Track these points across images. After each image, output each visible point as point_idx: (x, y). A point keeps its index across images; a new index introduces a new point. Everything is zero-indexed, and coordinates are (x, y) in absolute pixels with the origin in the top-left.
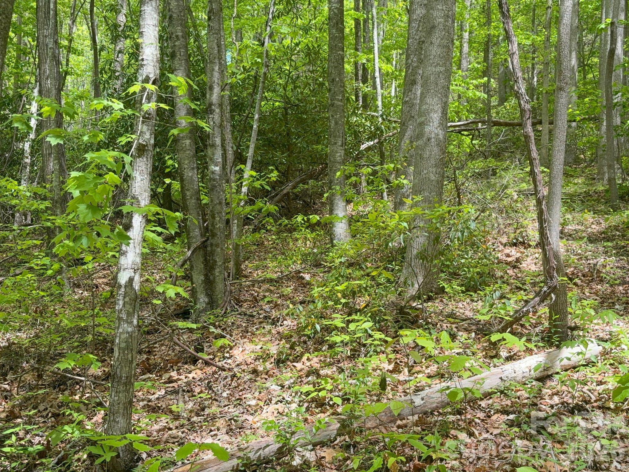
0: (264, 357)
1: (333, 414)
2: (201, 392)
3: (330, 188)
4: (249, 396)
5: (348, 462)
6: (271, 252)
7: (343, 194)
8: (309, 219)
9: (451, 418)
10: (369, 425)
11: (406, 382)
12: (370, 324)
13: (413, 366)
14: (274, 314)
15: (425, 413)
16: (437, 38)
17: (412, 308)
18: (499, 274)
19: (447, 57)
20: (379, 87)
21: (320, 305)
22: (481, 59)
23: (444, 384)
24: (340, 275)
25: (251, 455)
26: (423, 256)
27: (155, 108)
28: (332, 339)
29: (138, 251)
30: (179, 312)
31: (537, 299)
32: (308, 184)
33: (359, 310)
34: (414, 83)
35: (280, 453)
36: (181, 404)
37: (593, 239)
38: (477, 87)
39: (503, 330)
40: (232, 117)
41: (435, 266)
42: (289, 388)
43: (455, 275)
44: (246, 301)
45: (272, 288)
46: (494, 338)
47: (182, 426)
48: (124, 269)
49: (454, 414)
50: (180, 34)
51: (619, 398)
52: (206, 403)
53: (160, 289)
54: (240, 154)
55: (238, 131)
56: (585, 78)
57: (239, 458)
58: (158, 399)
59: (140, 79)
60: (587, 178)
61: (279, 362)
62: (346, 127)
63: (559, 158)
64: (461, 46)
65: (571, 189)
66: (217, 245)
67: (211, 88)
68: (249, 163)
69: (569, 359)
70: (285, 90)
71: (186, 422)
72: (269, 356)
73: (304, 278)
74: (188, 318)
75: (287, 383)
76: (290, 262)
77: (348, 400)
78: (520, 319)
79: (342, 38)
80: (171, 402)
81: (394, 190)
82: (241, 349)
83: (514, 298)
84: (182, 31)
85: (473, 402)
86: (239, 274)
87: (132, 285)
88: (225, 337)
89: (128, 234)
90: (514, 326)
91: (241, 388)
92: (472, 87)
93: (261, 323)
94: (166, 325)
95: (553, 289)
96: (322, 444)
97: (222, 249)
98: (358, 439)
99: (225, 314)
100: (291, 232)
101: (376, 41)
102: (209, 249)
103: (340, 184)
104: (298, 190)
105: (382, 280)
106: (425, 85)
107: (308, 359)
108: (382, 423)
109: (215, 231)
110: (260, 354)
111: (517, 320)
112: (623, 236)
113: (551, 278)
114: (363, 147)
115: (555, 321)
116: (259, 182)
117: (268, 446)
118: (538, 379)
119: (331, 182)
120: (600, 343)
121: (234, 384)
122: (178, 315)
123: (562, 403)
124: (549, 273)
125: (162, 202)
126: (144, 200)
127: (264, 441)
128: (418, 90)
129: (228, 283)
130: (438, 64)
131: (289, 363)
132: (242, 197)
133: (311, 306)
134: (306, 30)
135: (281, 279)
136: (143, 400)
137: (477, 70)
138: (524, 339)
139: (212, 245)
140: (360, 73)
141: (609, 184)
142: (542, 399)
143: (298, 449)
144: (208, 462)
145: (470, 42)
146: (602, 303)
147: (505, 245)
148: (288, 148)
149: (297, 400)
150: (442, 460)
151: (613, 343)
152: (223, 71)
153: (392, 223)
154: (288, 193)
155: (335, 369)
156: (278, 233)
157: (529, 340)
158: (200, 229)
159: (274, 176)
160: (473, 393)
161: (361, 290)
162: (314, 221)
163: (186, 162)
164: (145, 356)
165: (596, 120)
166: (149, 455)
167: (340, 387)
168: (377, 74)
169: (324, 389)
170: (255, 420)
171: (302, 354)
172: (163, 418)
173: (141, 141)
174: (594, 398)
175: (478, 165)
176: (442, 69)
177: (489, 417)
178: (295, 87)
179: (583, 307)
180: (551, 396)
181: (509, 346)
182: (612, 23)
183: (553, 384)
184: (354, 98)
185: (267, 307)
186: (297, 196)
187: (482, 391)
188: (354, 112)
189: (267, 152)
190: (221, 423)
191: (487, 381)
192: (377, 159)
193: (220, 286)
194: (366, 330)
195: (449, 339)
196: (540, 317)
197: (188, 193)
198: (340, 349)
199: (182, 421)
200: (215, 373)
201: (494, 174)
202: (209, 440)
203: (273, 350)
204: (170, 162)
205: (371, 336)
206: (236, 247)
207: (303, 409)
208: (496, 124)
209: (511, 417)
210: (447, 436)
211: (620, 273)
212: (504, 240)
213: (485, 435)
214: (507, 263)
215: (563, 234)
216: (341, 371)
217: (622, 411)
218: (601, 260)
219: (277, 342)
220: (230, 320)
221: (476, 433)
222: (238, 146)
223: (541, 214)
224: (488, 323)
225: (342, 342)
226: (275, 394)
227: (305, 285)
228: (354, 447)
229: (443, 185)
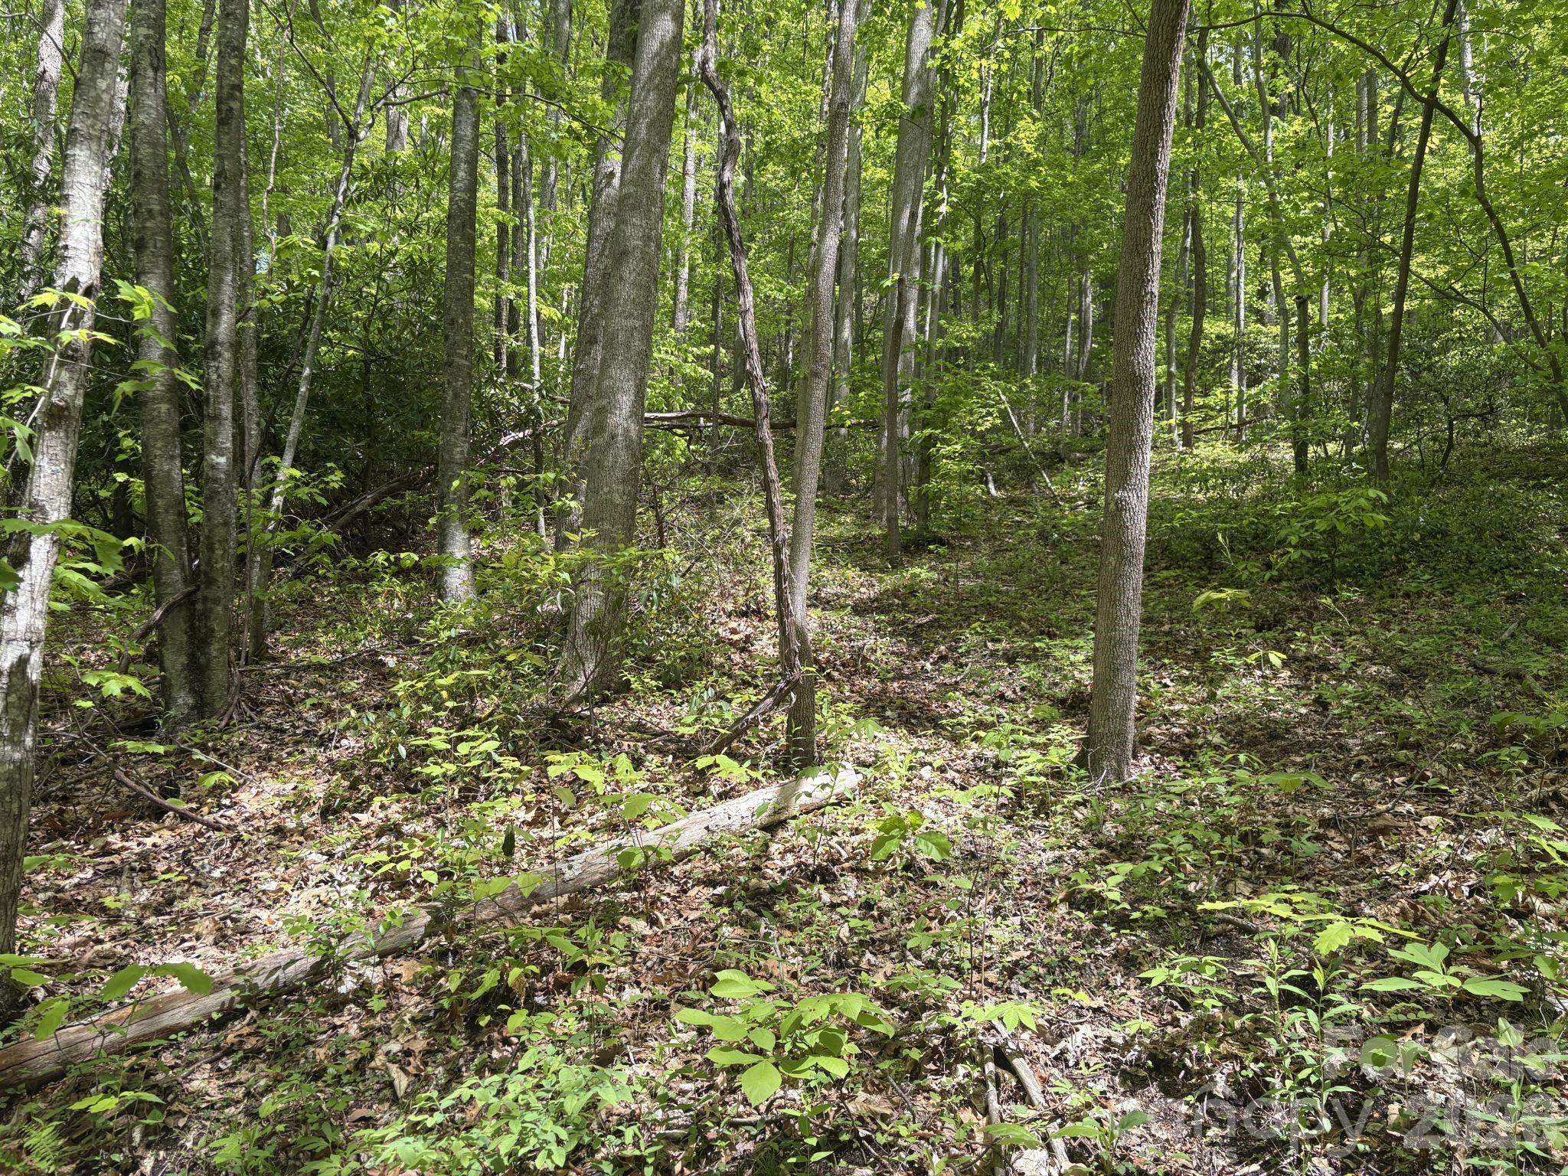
0: (300, 803)
1: (421, 900)
2: (169, 870)
3: (441, 508)
4: (265, 874)
5: (442, 981)
6: (326, 617)
7: (463, 518)
8: (398, 559)
9: (624, 896)
10: (483, 915)
11: (554, 839)
12: (497, 744)
13: (567, 814)
14: (324, 726)
15: (582, 891)
16: (630, 271)
17: (573, 715)
18: (718, 660)
19: (646, 305)
20: (536, 342)
21: (407, 712)
22: (708, 315)
23: (616, 842)
24: (447, 660)
25: (260, 981)
26: (595, 629)
27: (85, 339)
28: (426, 770)
29: (39, 606)
30: (131, 723)
31: (770, 700)
32: (403, 497)
33: (479, 721)
34: (593, 341)
35: (317, 972)
36: (125, 896)
37: (860, 609)
38: (699, 359)
39: (716, 751)
40: (262, 370)
41: (616, 646)
42: (343, 857)
43: (647, 661)
44: (270, 703)
45: (322, 680)
46: (702, 763)
47: (125, 935)
48: (9, 641)
49: (629, 891)
50: (156, 208)
51: (881, 855)
52: (178, 890)
53: (92, 680)
54: (275, 435)
55: (273, 395)
56: (863, 360)
57: (234, 987)
58: (78, 886)
59: (59, 282)
60: (858, 515)
61: (329, 812)
62: (476, 403)
63: (811, 482)
64: (676, 291)
65: (834, 531)
66: (217, 601)
67: (216, 314)
68: (289, 456)
69: (809, 795)
70: (366, 328)
71: (132, 927)
72: (308, 802)
73: (384, 664)
74: (152, 735)
75: (339, 850)
76: (360, 635)
77: (450, 875)
78: (744, 731)
79: (472, 252)
80: (104, 892)
81: (557, 518)
82: (254, 791)
83: (738, 699)
84: (161, 203)
85: (661, 870)
86: (261, 653)
87: (24, 672)
88: (223, 769)
89: (20, 574)
90: (734, 744)
91: (249, 860)
92: (690, 358)
93: (297, 743)
94: (103, 747)
95: (794, 685)
96: (398, 953)
97: (226, 608)
98: (461, 940)
99: (228, 729)
100: (366, 582)
101: (532, 264)
102: (199, 606)
103: (458, 501)
104: (383, 507)
105: (526, 669)
106: (609, 346)
107: (383, 807)
108: (505, 912)
109: (214, 575)
110: (292, 798)
111: (738, 734)
112: (904, 605)
113: (792, 667)
114: (505, 441)
115: (795, 734)
116: (306, 490)
117: (293, 962)
118: (764, 828)
119: (443, 497)
120: (861, 769)
121: (236, 854)
122: (132, 728)
123: (798, 865)
124: (788, 659)
125: (110, 516)
126: (58, 510)
127: (285, 955)
128: (598, 353)
129: (236, 671)
130: (631, 315)
131: (346, 814)
132: (271, 514)
133: (392, 715)
134: (411, 229)
135: (342, 663)
136: (46, 889)
137: (701, 331)
138: (748, 763)
139: (205, 599)
140: (505, 314)
141: (889, 527)
142: (769, 859)
143: (351, 964)
144: (174, 998)
145: (691, 285)
146: (867, 707)
147: (729, 615)
148: (368, 430)
149: (356, 878)
150: (602, 967)
151: (877, 768)
152: (245, 285)
153: (543, 573)
154: (364, 513)
155: (430, 822)
156: (339, 582)
157: (754, 767)
158: (183, 569)
159: (336, 479)
160: (659, 854)
161: (484, 687)
162: (408, 563)
163: (159, 444)
164: (56, 806)
165: (875, 426)
166: (51, 992)
167: (436, 853)
168: (533, 319)
169: (407, 857)
170: (274, 917)
171: (371, 797)
172: (85, 922)
173: (54, 400)
174: (845, 855)
175: (695, 485)
176: (638, 324)
177: (685, 892)
178: (386, 327)
179: (838, 714)
180: (783, 854)
181: (724, 775)
182: (901, 281)
183: (786, 835)
184: (491, 355)
185: (311, 716)
186: (382, 517)
187: (675, 851)
188: (490, 379)
189: (326, 436)
190: (204, 926)
191: (685, 835)
192: (529, 463)
193: (218, 676)
194: (489, 754)
195: (630, 767)
196: (775, 728)
197: (160, 502)
198: (440, 788)
199: (125, 926)
200: (200, 834)
201: (721, 501)
202: (178, 959)
203: (318, 790)
204: (128, 443)
205: (497, 765)
206: (257, 605)
207: (367, 894)
208: (727, 421)
209: (720, 890)
210: (615, 927)
211: (895, 661)
212: (730, 607)
213: (675, 922)
214: (733, 644)
215: (815, 601)
216: (441, 824)
217: (884, 873)
218: (870, 642)
219: (327, 777)
220: (237, 739)
221: (662, 919)
222: (271, 422)
223: (779, 566)
224: (694, 738)
225: (444, 775)
226: (316, 868)
227: (386, 677)
228: (455, 953)
229: (634, 514)
